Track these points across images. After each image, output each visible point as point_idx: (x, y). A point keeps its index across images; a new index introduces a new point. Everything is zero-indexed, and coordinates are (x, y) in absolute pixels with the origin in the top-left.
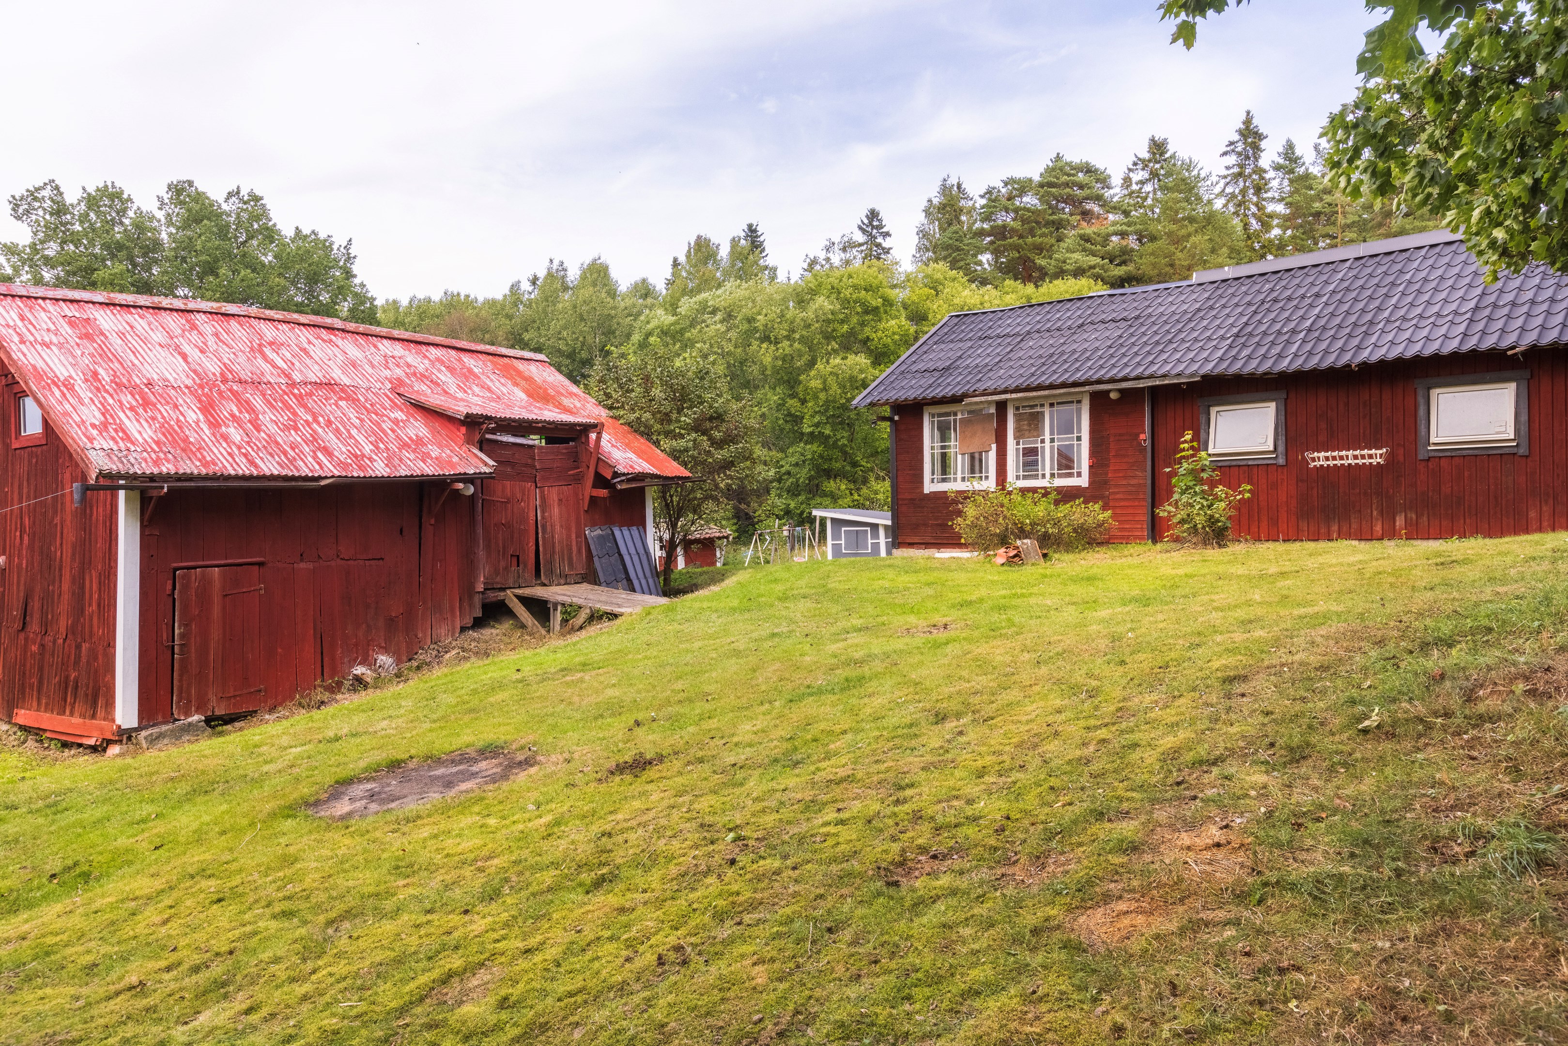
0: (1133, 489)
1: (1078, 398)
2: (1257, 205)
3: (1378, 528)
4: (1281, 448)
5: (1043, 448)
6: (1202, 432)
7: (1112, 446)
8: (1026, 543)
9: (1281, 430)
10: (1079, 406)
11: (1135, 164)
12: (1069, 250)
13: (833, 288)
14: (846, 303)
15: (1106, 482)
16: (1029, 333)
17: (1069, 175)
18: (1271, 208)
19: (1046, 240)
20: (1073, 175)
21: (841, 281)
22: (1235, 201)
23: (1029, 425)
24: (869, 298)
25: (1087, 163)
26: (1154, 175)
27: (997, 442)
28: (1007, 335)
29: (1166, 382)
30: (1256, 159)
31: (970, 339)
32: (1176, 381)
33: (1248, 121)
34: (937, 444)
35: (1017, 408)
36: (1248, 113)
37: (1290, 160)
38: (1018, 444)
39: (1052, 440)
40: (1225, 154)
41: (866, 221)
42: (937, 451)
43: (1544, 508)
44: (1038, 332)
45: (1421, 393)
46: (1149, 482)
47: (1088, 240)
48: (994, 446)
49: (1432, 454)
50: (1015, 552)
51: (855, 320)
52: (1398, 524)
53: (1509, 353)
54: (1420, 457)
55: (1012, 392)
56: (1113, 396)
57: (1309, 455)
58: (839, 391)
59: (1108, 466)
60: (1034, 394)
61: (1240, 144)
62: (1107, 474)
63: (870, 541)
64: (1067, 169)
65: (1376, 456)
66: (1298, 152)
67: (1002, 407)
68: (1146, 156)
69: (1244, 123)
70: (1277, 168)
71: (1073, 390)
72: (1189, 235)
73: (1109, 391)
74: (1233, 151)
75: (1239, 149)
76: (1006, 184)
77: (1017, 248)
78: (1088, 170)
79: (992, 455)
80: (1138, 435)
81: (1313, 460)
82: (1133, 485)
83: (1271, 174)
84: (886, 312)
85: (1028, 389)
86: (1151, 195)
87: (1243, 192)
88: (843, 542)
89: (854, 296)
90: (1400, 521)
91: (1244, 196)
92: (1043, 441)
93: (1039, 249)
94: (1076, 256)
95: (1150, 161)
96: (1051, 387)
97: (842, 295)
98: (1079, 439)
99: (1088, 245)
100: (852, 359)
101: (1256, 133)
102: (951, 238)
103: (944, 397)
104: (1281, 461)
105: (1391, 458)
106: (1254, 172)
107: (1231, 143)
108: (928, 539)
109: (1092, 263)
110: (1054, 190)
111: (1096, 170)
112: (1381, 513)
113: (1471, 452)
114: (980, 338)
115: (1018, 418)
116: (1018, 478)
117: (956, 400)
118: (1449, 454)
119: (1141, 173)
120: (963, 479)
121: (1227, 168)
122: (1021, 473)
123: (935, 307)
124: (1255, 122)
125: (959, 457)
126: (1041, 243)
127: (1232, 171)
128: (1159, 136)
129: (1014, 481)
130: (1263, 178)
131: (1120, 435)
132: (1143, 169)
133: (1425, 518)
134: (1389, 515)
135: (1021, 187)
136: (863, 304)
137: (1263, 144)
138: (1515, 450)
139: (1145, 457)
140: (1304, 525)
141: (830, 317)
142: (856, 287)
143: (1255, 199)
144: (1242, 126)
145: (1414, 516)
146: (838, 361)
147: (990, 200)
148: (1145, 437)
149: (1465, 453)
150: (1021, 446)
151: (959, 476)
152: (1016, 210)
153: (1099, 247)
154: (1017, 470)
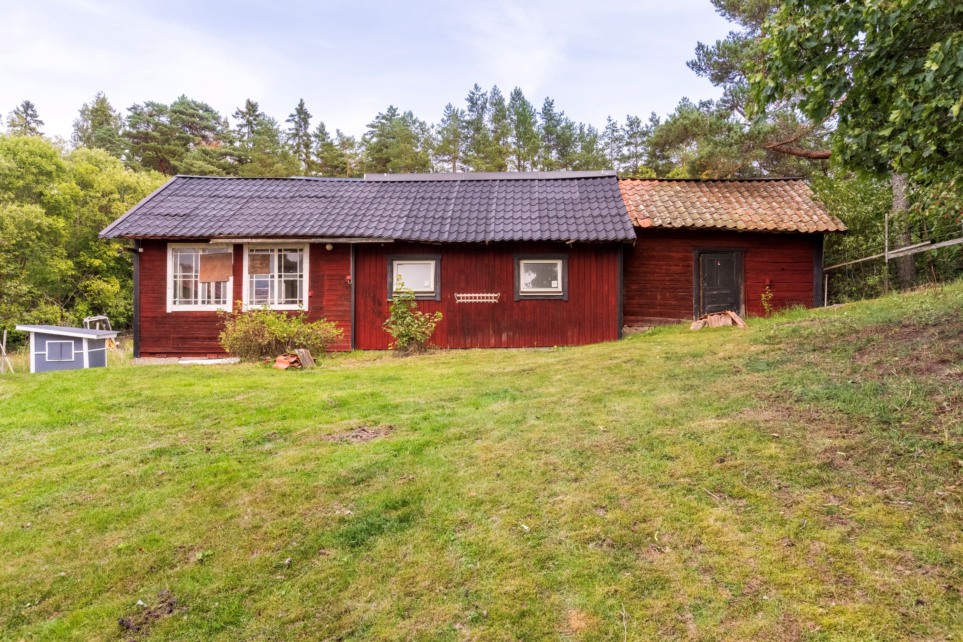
0: (342, 314)
1: (301, 247)
2: (306, 155)
3: (493, 341)
4: (438, 290)
5: (273, 282)
6: (388, 276)
7: (326, 283)
8: (301, 352)
9: (439, 280)
10: (301, 253)
11: (237, 113)
12: (194, 158)
13: (9, 149)
14: (22, 163)
15: (321, 308)
16: (251, 197)
17: (194, 109)
18: (313, 158)
19: (178, 149)
20: (197, 110)
21: (16, 145)
22: (294, 150)
23: (262, 264)
24: (44, 164)
25: (206, 105)
26: (249, 123)
27: (234, 275)
28: (233, 197)
29: (370, 241)
30: (306, 128)
31: (201, 196)
32: (376, 241)
33: (301, 105)
34: (180, 274)
35: (252, 251)
36: (302, 100)
37: (322, 133)
38: (252, 277)
39: (280, 276)
40: (288, 121)
41: (22, 109)
42: (180, 280)
43: (575, 330)
44: (259, 197)
45: (515, 262)
46: (353, 309)
47: (207, 154)
48: (231, 278)
49: (522, 298)
50: (294, 359)
51: (30, 178)
52: (503, 338)
53: (567, 243)
54: (515, 299)
55: (252, 238)
56: (329, 247)
57: (457, 295)
58: (16, 231)
59: (322, 296)
60: (271, 241)
61: (296, 117)
62: (322, 302)
63: (73, 352)
64: (193, 105)
65: (492, 298)
66: (327, 130)
67: (238, 249)
68: (245, 110)
69: (299, 105)
70: (316, 136)
71: (301, 240)
72: (274, 163)
73: (325, 244)
74: (293, 120)
75: (297, 120)
76: (148, 105)
77: (156, 150)
78: (207, 109)
79: (230, 285)
80: (344, 276)
81: (459, 298)
82: (341, 311)
83: (313, 139)
84: (58, 176)
85: (266, 236)
86: (247, 135)
87: (298, 145)
88: (47, 353)
89: (30, 160)
90: (504, 337)
91: (298, 148)
92: (273, 277)
93: (173, 154)
94: (200, 163)
95: (247, 113)
96: (285, 237)
97: (18, 157)
98: (301, 276)
99: (208, 158)
100: (27, 207)
101: (306, 113)
102: (105, 134)
103: (191, 237)
104: (438, 298)
105: (501, 299)
106: (305, 135)
107: (292, 116)
108: (169, 350)
109: (211, 170)
110: (184, 117)
111: (212, 111)
112: (494, 332)
113: (541, 298)
114: (210, 196)
115: (252, 258)
116: (251, 303)
117: (204, 240)
118: (529, 298)
119: (241, 120)
120: (203, 302)
121: (290, 129)
122: (254, 300)
123: (99, 179)
124: (305, 107)
125: (200, 285)
126: (175, 150)
127: (292, 132)
128: (253, 100)
129: (247, 305)
130: (310, 140)
131: (332, 275)
132: (242, 118)
133: (517, 335)
134: (498, 333)
135: (161, 110)
136: (38, 167)
137: (310, 120)
138: (561, 298)
139: (350, 292)
140: (451, 339)
141: (7, 172)
142: (31, 153)
143: (305, 151)
144: (299, 108)
145: (512, 334)
146: (14, 207)
147: (135, 113)
148: (350, 278)
149: (538, 298)
150: (254, 279)
151: (200, 299)
152: (156, 125)
153: (215, 160)
154: (251, 297)
